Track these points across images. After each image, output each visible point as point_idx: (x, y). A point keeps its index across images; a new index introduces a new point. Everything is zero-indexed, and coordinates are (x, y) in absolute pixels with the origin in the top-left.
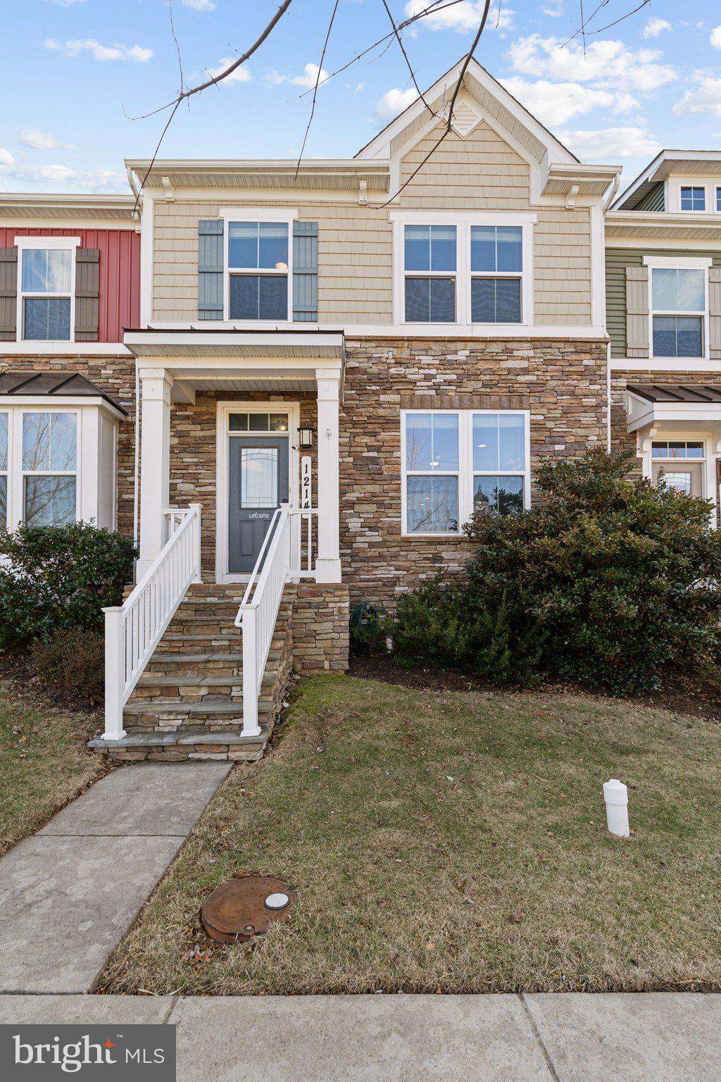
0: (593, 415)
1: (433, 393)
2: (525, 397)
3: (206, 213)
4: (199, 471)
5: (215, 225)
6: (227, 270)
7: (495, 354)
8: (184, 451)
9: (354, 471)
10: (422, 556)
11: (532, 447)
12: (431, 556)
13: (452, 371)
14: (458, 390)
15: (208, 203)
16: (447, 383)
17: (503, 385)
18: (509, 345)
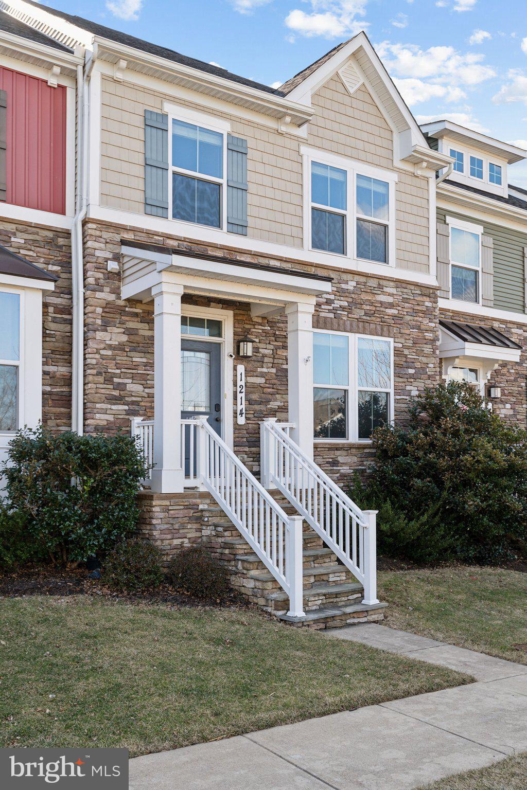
0: (430, 346)
1: (332, 315)
2: (391, 328)
3: (152, 104)
4: (148, 372)
5: (160, 119)
6: (172, 168)
7: (373, 288)
8: (134, 350)
9: (276, 381)
10: (324, 460)
11: (395, 369)
12: (331, 460)
13: (345, 299)
14: (350, 316)
15: (152, 93)
16: (341, 309)
17: (378, 315)
18: (382, 282)
